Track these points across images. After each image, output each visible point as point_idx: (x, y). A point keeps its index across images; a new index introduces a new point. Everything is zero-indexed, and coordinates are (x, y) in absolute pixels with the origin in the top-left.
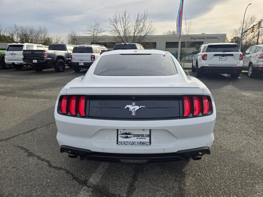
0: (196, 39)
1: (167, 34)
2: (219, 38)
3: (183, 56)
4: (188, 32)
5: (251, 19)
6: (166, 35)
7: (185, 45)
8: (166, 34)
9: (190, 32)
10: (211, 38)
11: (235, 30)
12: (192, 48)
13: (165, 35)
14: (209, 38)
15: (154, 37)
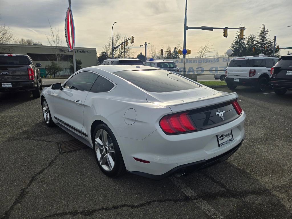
0: (66, 51)
1: (20, 43)
2: (90, 53)
3: (57, 71)
4: (57, 43)
5: (117, 36)
6: (18, 45)
7: (56, 58)
8: (18, 43)
9: (60, 43)
10: (82, 52)
11: (106, 45)
12: (65, 62)
13: (16, 45)
14: (80, 52)
15: (12, 46)
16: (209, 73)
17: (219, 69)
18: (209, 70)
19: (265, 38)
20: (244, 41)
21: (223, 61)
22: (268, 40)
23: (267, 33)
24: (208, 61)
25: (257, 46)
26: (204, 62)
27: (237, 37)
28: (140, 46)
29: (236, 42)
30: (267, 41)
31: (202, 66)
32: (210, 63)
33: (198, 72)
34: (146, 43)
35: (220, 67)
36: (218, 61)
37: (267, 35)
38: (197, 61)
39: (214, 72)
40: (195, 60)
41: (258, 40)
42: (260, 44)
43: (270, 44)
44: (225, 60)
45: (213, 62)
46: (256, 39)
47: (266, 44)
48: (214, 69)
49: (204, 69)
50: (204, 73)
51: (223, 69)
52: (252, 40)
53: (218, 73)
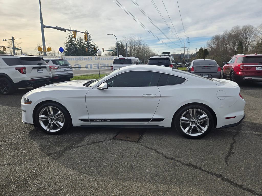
16: (85, 69)
17: (93, 66)
18: (85, 67)
19: (90, 41)
20: (75, 42)
21: (96, 59)
22: (92, 42)
23: (90, 37)
24: (84, 59)
25: (85, 46)
26: (80, 60)
27: (68, 37)
28: (3, 40)
29: (69, 42)
30: (91, 44)
31: (79, 63)
32: (85, 61)
33: (76, 68)
34: (13, 37)
35: (94, 64)
36: (92, 59)
37: (91, 39)
38: (74, 58)
39: (89, 68)
40: (72, 58)
41: (84, 42)
42: (86, 45)
43: (93, 46)
44: (97, 59)
45: (88, 60)
46: (83, 42)
47: (90, 46)
48: (89, 66)
49: (81, 66)
50: (82, 69)
51: (96, 66)
52: (80, 41)
53: (93, 69)
